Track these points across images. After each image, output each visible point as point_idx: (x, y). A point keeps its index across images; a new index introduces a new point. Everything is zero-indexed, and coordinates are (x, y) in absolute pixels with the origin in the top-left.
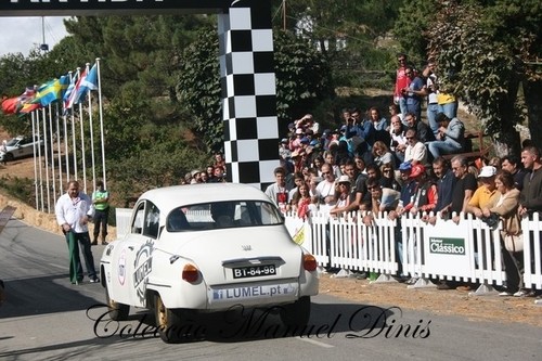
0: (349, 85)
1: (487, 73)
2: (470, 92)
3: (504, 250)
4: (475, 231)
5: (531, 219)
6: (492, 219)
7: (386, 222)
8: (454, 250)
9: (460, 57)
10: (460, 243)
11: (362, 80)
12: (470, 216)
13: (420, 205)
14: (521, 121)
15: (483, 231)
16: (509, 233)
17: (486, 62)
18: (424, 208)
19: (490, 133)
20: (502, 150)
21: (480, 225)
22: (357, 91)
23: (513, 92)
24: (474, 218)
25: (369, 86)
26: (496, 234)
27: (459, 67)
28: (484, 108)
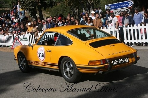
0: (2, 8)
1: (30, 4)
2: (27, 8)
3: (35, 39)
4: (29, 36)
5: (40, 33)
6: (32, 33)
7: (11, 35)
8: (25, 40)
9: (24, 1)
10: (26, 38)
11: (4, 6)
12: (28, 33)
13: (18, 31)
14: (37, 13)
15: (31, 36)
16: (35, 36)
17: (29, 2)
18: (19, 32)
19: (31, 16)
20: (34, 20)
21: (30, 35)
22: (3, 9)
23: (35, 8)
24: (29, 33)
25: (6, 8)
26: (33, 36)
27: (24, 3)
28: (30, 11)
